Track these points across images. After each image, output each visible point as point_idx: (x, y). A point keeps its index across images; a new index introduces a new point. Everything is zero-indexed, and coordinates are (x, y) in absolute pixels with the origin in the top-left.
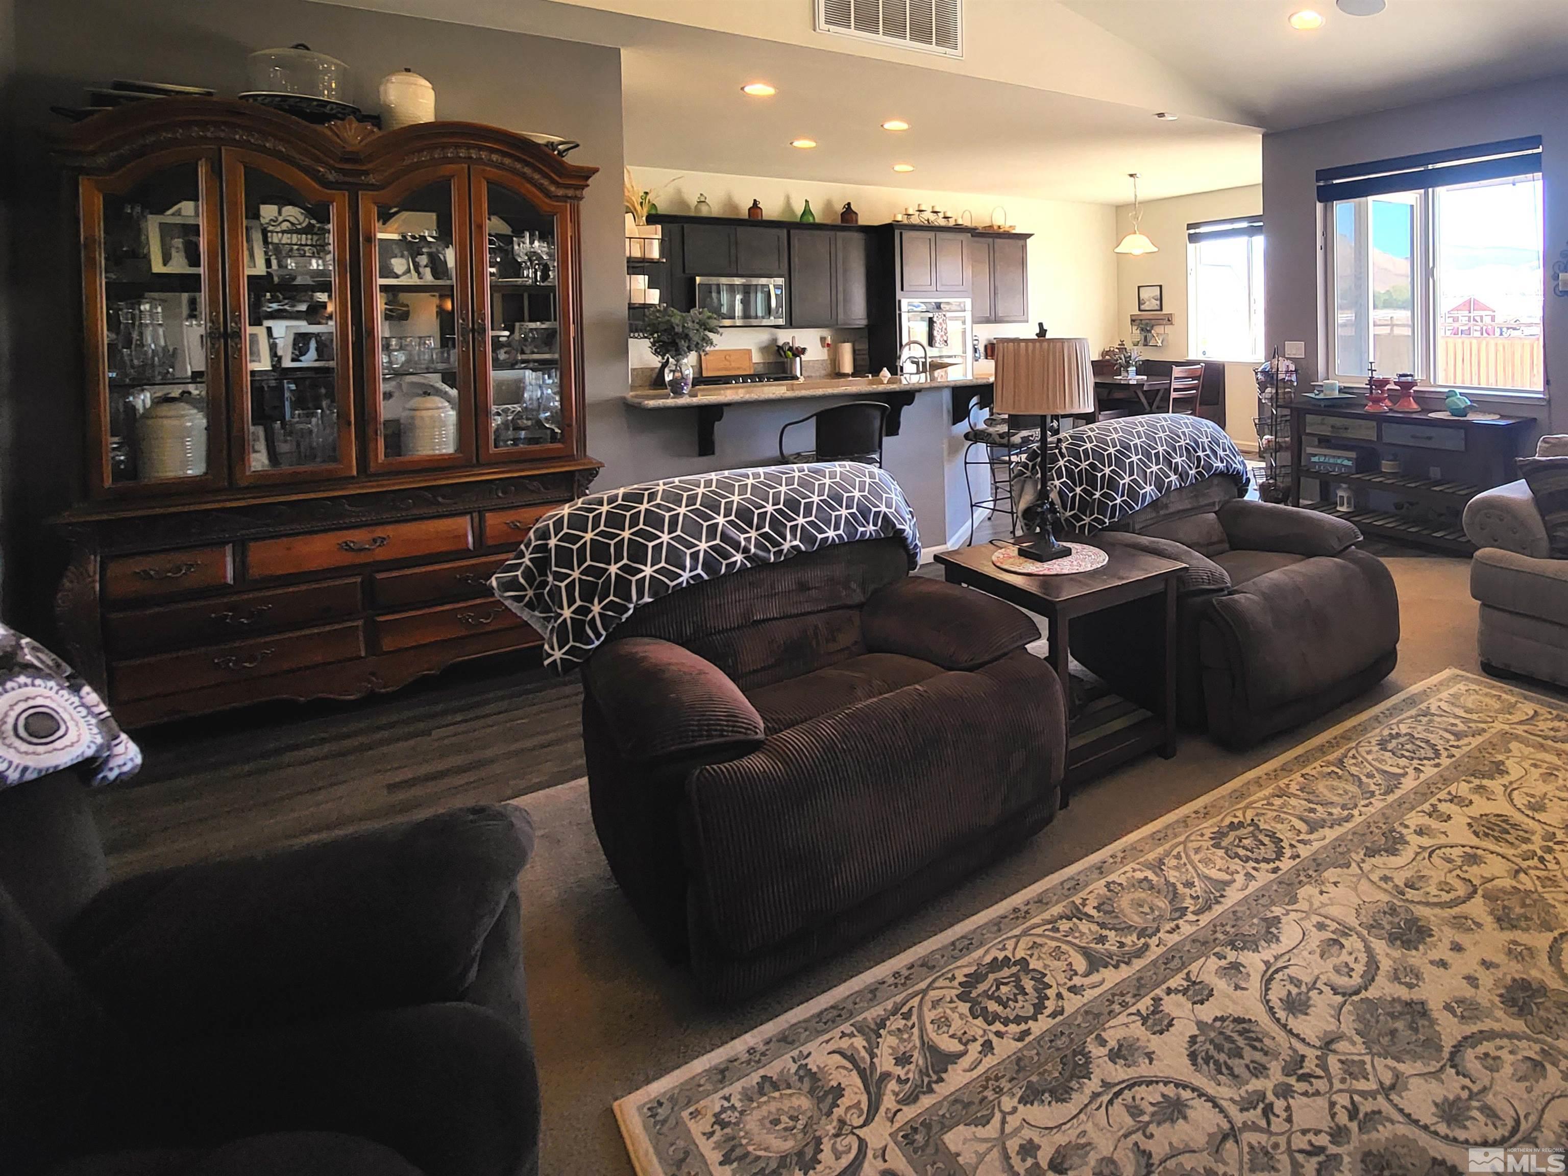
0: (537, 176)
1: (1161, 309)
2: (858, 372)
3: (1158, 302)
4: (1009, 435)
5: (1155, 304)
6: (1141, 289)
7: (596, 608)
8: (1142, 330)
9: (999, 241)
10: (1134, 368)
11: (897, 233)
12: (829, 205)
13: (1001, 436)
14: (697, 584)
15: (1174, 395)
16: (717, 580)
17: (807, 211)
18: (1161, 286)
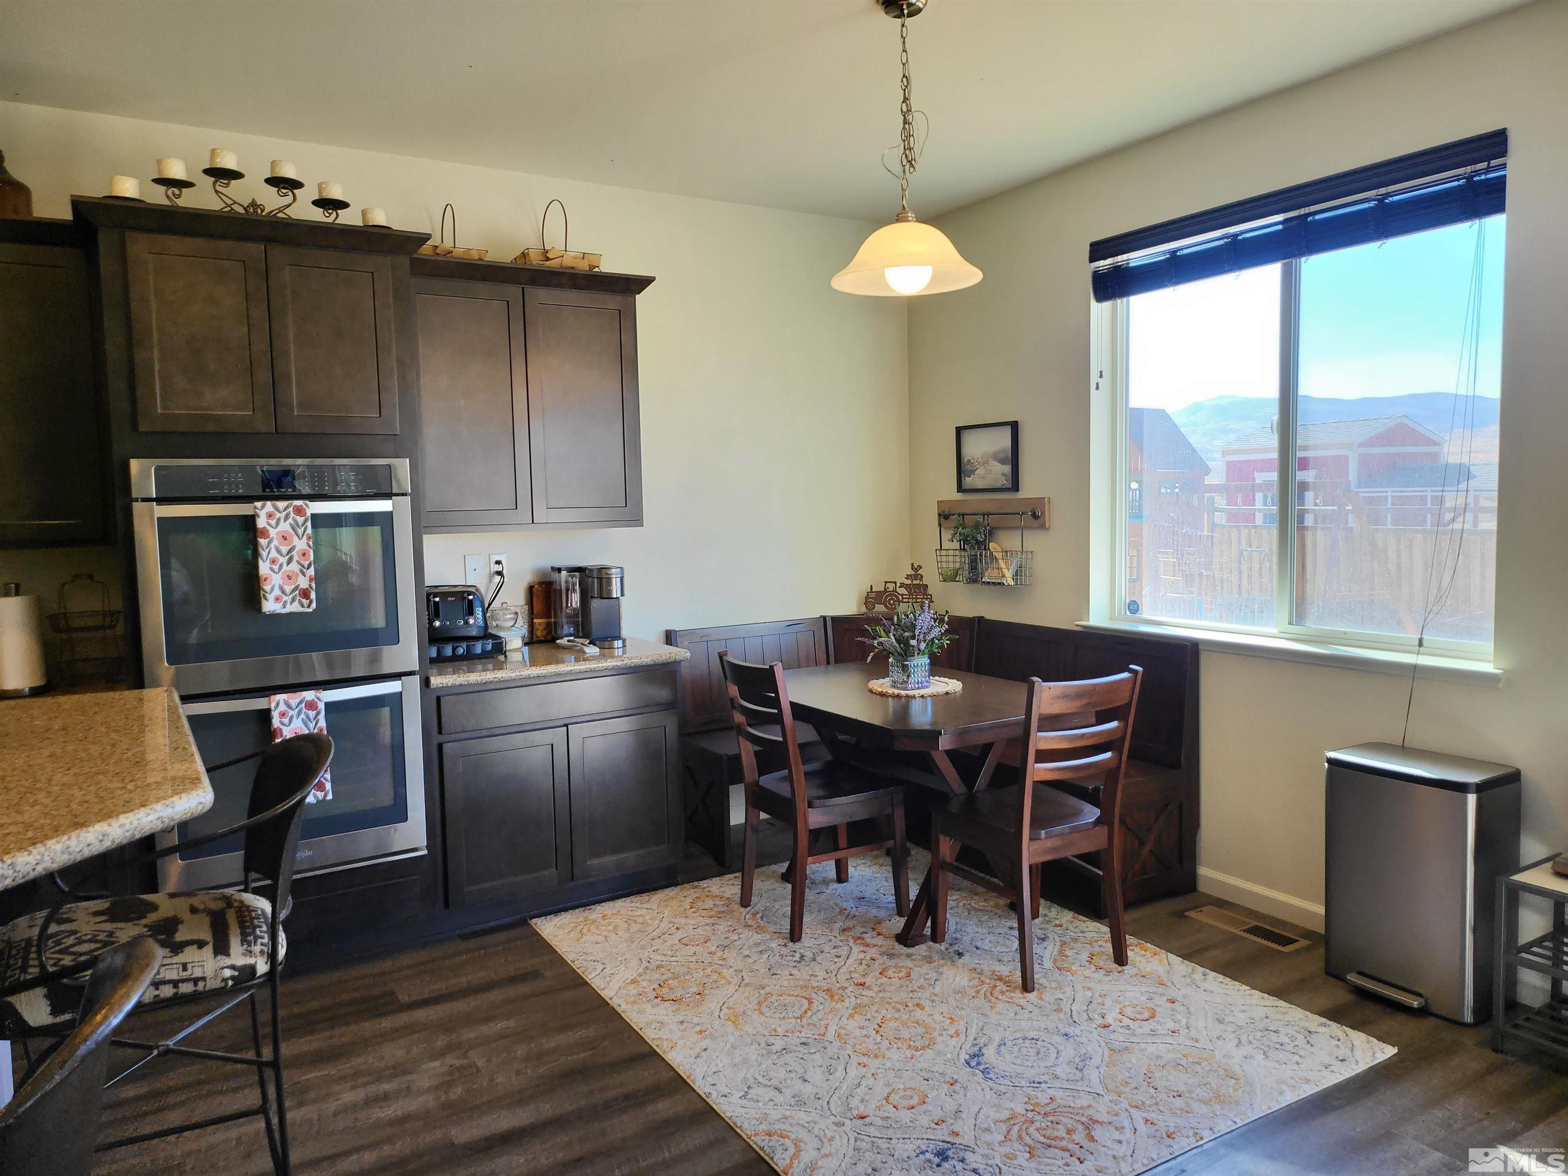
1: (1015, 486)
3: (1007, 469)
5: (998, 473)
6: (967, 437)
8: (965, 540)
9: (541, 295)
10: (925, 660)
15: (1039, 771)
18: (1014, 426)
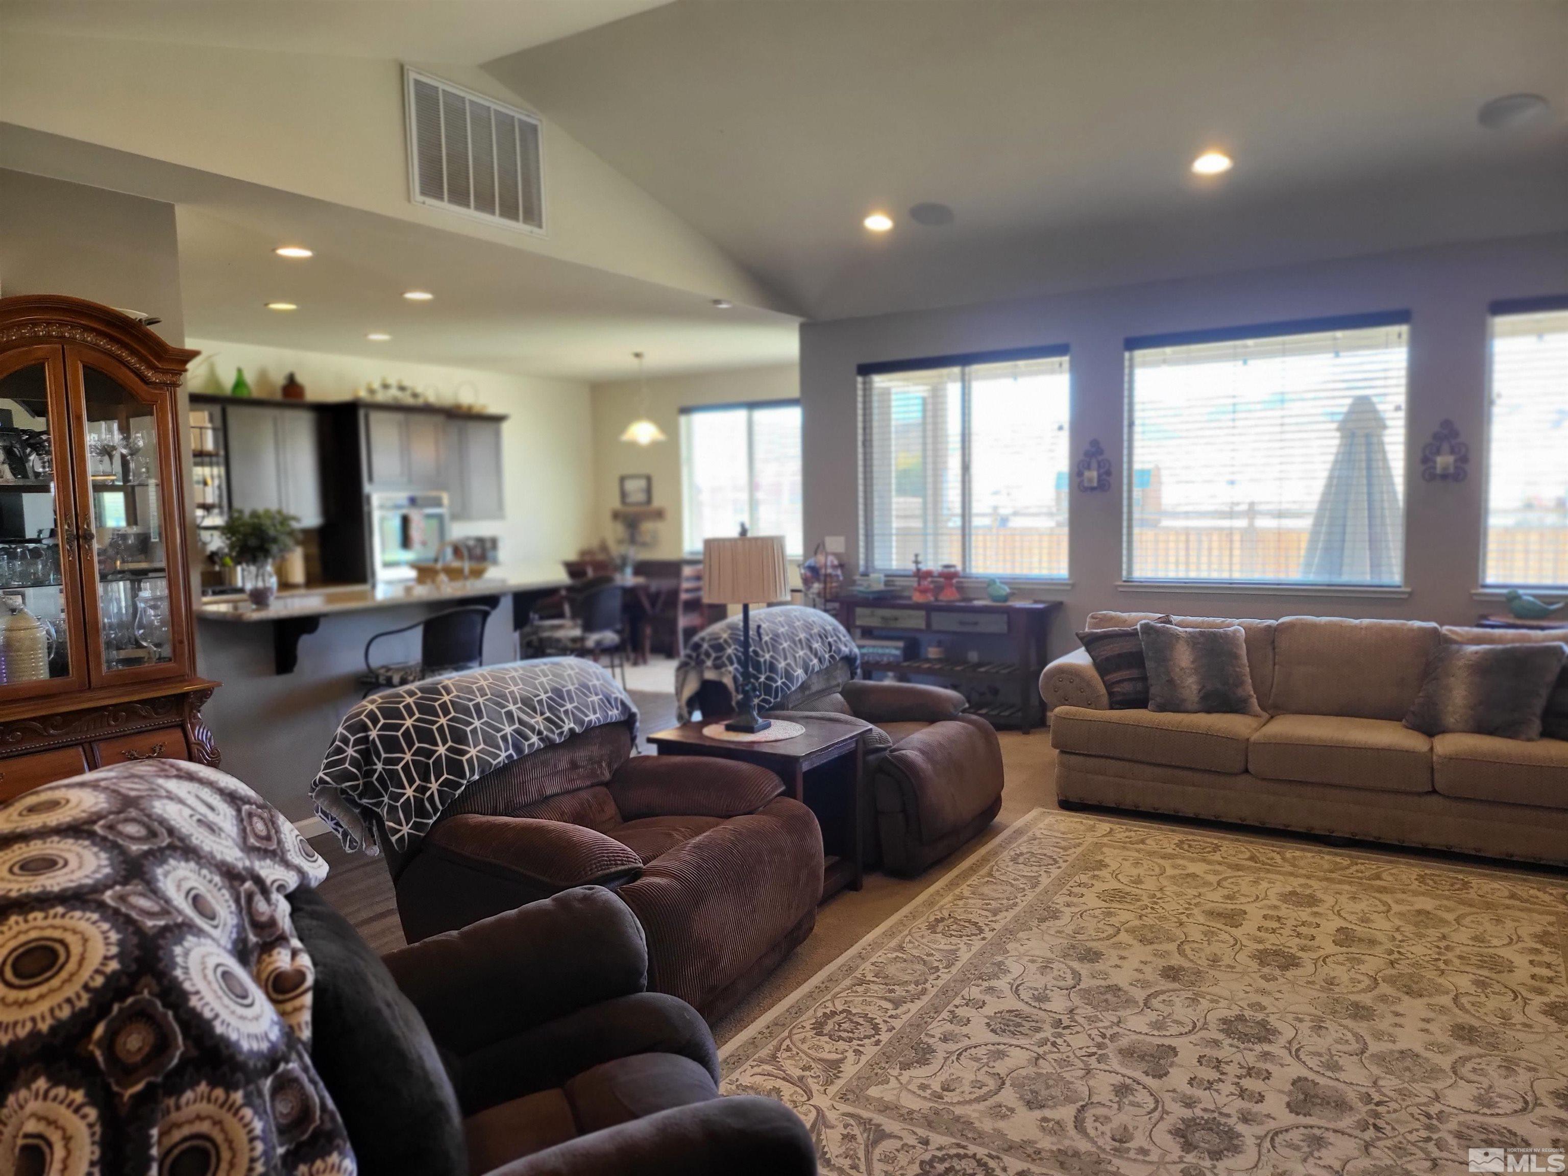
0: (133, 360)
1: (651, 502)
2: (312, 582)
3: (647, 495)
4: (582, 639)
5: (640, 497)
6: (624, 480)
7: (434, 786)
8: (627, 526)
9: (471, 423)
10: (631, 569)
11: (361, 413)
12: (263, 376)
13: (574, 640)
14: (510, 765)
16: (523, 759)
17: (240, 383)
18: (649, 479)
